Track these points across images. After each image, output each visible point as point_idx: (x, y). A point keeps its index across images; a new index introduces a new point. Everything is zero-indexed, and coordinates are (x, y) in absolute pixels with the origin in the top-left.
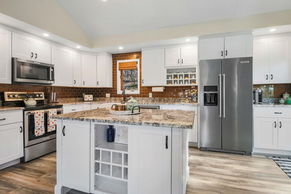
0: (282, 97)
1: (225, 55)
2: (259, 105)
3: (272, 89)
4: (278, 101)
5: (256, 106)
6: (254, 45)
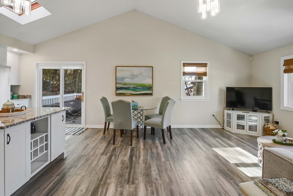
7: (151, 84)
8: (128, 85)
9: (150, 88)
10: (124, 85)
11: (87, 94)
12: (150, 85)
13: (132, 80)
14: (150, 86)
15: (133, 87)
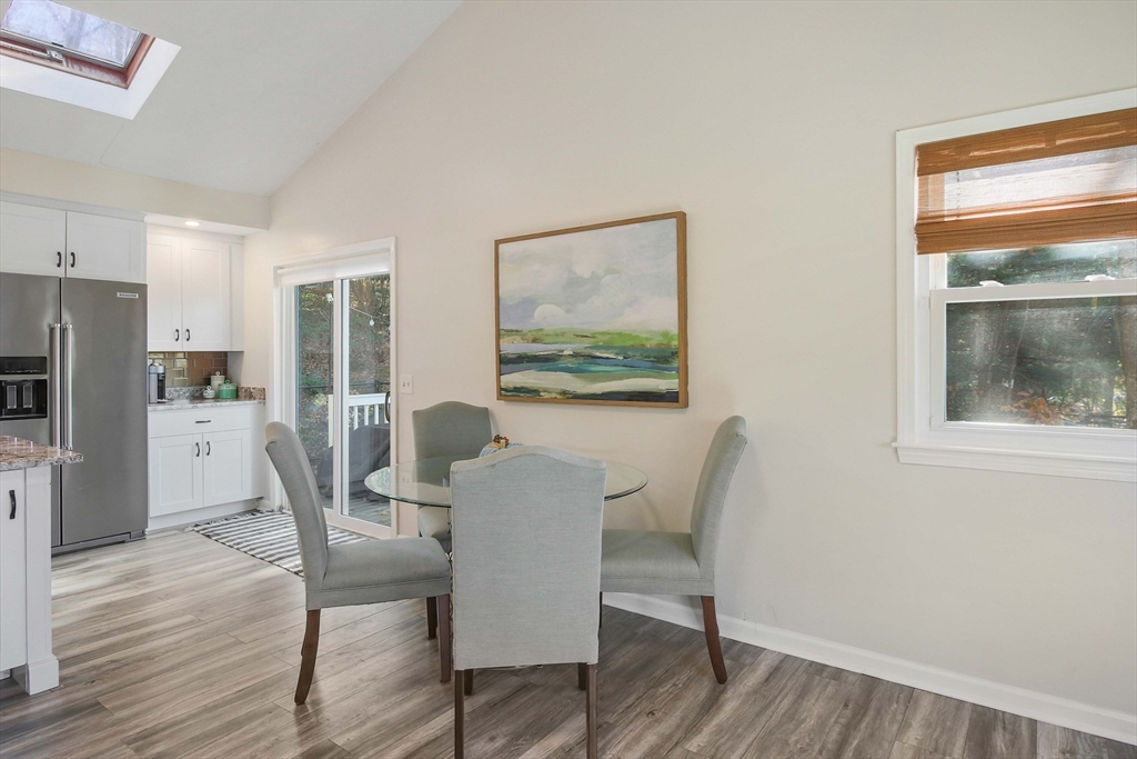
0: (208, 382)
1: (69, 266)
2: (161, 407)
3: (182, 363)
4: (202, 394)
5: (154, 410)
6: (149, 248)
7: (675, 330)
8: (549, 340)
9: (669, 356)
10: (535, 341)
11: (402, 390)
12: (665, 334)
13: (568, 311)
14: (669, 346)
15: (575, 355)
